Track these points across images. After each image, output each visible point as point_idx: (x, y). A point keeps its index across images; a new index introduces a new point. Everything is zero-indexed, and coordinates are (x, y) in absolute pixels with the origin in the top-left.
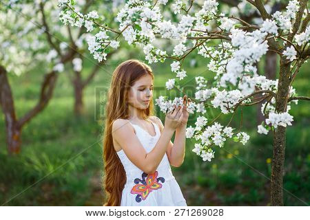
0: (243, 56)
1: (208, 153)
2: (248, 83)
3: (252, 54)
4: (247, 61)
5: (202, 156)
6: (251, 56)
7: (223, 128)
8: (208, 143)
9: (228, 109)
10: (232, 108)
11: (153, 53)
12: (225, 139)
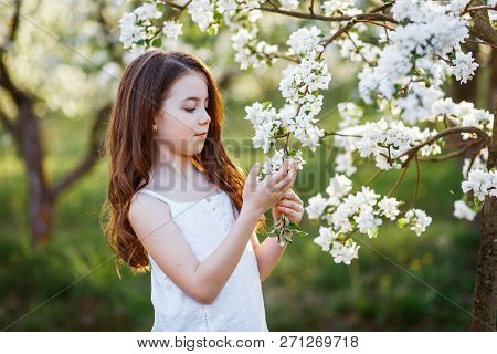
0: (411, 39)
1: (344, 248)
2: (418, 97)
3: (433, 36)
4: (419, 51)
5: (333, 253)
6: (429, 42)
7: (378, 200)
8: (347, 227)
9: (390, 161)
10: (398, 160)
11: (250, 48)
12: (380, 222)
